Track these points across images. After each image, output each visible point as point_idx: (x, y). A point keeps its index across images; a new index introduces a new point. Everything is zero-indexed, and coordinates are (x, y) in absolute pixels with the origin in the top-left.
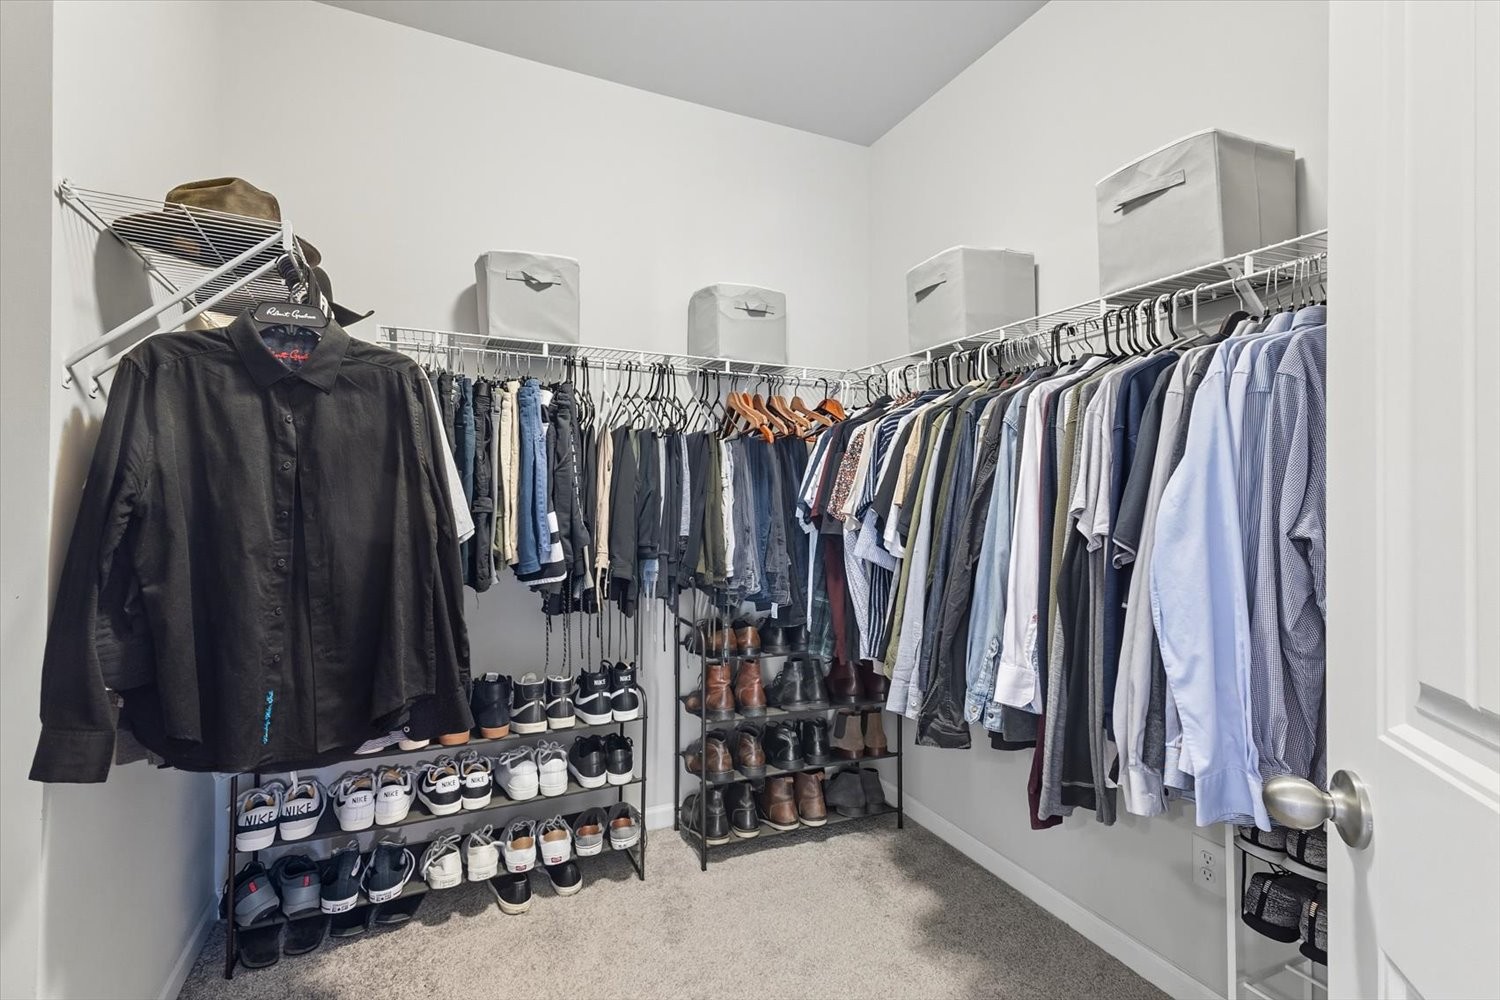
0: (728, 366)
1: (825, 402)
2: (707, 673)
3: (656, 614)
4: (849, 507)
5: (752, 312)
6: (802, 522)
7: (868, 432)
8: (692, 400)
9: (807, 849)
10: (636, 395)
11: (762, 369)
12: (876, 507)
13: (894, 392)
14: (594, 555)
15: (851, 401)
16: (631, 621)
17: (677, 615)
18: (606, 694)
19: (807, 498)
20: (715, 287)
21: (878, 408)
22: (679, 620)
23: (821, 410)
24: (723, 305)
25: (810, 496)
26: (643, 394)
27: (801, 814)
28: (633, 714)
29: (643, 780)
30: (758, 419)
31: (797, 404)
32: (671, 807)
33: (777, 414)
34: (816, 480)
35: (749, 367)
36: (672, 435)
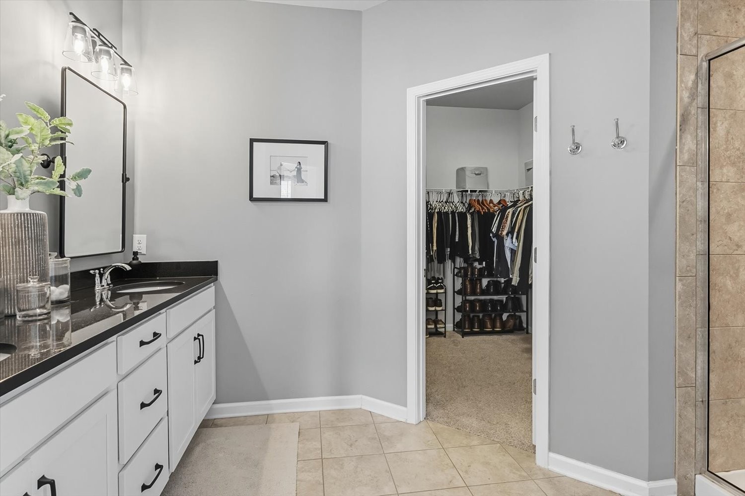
0: (469, 191)
1: (501, 200)
2: (463, 284)
3: (449, 264)
4: (505, 233)
5: (476, 174)
6: (492, 238)
7: (510, 211)
8: (459, 202)
9: (495, 338)
10: (442, 201)
11: (480, 191)
12: (511, 232)
13: (521, 198)
14: (432, 246)
15: (509, 200)
16: (442, 265)
17: (455, 265)
18: (435, 285)
19: (493, 230)
20: (465, 167)
21: (515, 203)
22: (455, 268)
23: (499, 203)
24: (468, 173)
25: (494, 230)
26: (444, 201)
27: (494, 326)
28: (442, 291)
29: (445, 310)
30: (478, 207)
31: (491, 201)
32: (452, 325)
33: (485, 205)
34: (496, 225)
35: (475, 191)
36: (453, 213)
